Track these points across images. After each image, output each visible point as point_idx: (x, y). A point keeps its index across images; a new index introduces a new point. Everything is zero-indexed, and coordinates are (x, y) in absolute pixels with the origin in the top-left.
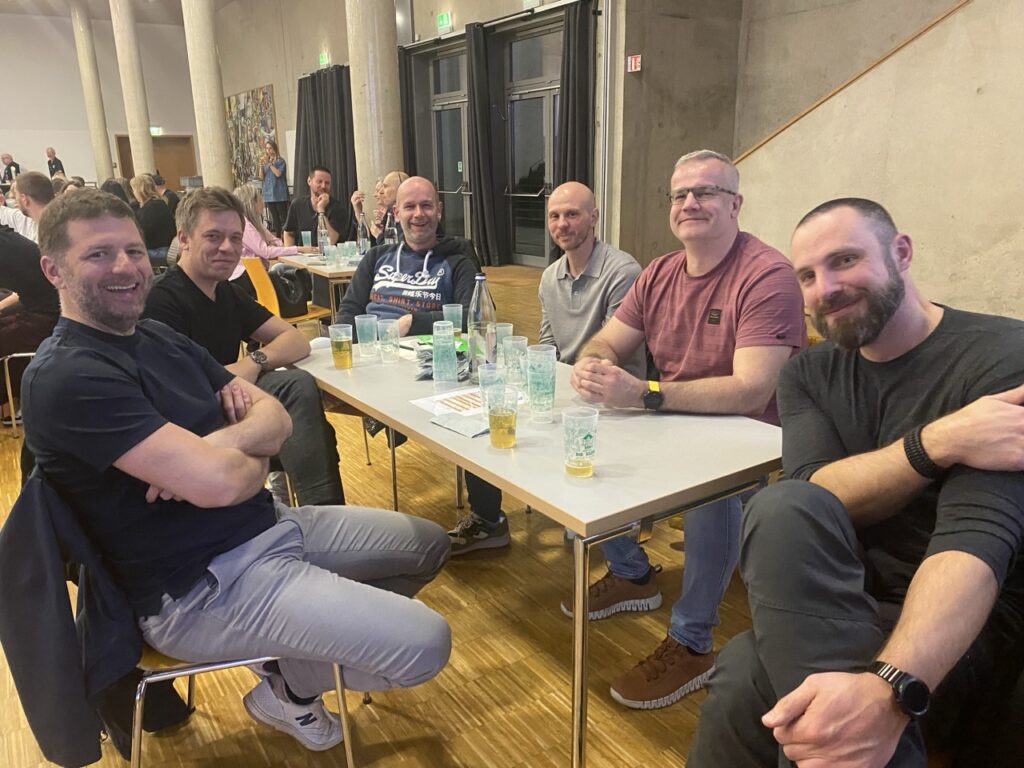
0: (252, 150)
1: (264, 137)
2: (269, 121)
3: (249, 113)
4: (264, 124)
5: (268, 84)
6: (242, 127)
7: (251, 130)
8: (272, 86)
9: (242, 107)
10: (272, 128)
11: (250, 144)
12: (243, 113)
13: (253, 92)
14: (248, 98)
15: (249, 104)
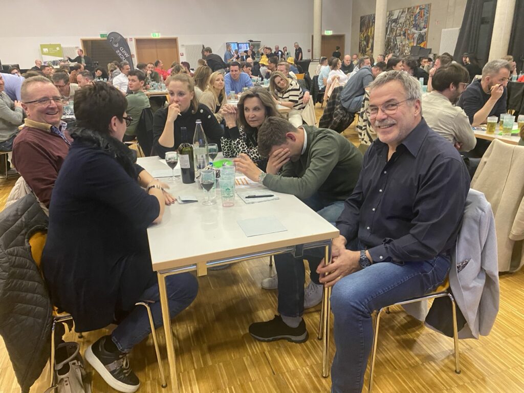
0: (397, 40)
1: (414, 34)
2: (422, 25)
3: (402, 20)
4: (416, 26)
5: (427, 3)
6: (392, 29)
7: (401, 30)
8: (431, 4)
9: (395, 17)
10: (425, 28)
11: (397, 38)
12: (395, 21)
13: (409, 9)
14: (403, 12)
15: (404, 15)
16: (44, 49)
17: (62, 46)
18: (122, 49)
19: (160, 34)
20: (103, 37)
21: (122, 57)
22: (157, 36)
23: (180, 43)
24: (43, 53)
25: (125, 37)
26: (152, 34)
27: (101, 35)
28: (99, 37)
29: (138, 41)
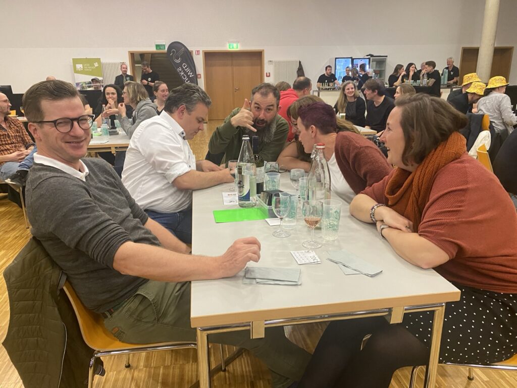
16: (77, 65)
17: (101, 61)
18: (184, 66)
19: (239, 45)
20: (160, 49)
21: (184, 77)
22: (235, 47)
23: (266, 58)
24: (76, 71)
25: (190, 49)
26: (228, 45)
27: (157, 46)
28: (153, 49)
29: (208, 55)
